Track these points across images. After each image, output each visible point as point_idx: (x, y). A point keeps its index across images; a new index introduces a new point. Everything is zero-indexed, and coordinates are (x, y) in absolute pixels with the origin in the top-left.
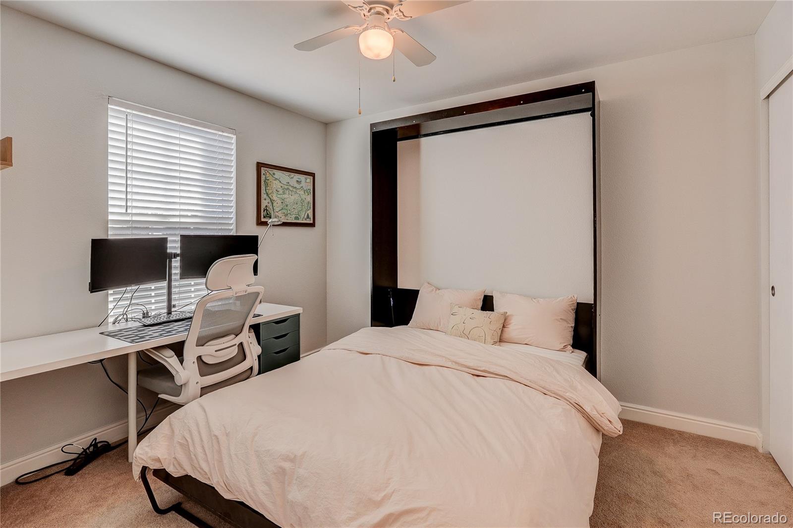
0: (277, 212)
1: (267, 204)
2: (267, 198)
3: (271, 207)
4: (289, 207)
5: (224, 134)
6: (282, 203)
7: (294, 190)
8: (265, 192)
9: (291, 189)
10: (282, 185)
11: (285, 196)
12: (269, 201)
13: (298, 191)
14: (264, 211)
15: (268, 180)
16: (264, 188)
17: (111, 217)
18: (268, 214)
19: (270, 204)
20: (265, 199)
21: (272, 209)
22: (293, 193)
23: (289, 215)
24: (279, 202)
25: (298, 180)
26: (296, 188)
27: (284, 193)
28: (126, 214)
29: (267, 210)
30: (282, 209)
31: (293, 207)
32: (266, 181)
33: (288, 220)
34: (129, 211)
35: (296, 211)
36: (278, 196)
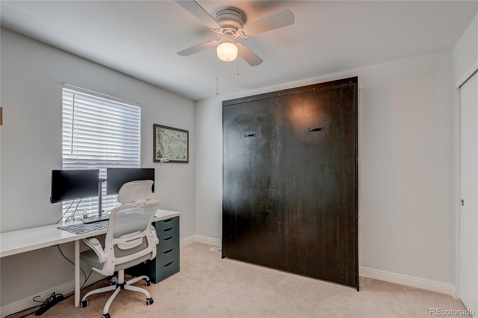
0: (166, 154)
1: (160, 149)
2: (160, 145)
3: (162, 151)
4: (173, 152)
5: (134, 107)
6: (169, 148)
7: (176, 141)
8: (158, 142)
9: (174, 140)
10: (169, 138)
11: (171, 145)
12: (161, 147)
13: (178, 142)
14: (158, 153)
15: (161, 135)
16: (158, 139)
17: (64, 157)
18: (160, 155)
19: (162, 149)
20: (158, 147)
21: (163, 153)
22: (175, 143)
23: (173, 156)
24: (167, 148)
25: (178, 135)
26: (177, 139)
27: (170, 143)
28: (74, 155)
30: (169, 152)
31: (176, 151)
32: (159, 135)
33: (172, 159)
35: (177, 153)
36: (167, 144)
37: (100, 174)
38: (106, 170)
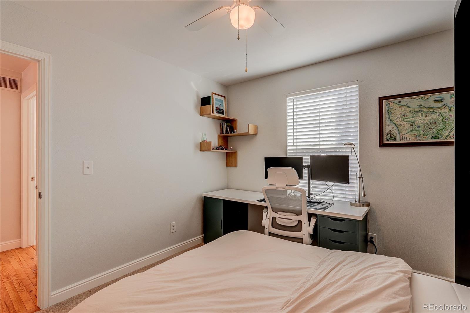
0: (404, 134)
1: (391, 129)
2: (391, 124)
3: (396, 131)
4: (422, 128)
6: (412, 125)
7: (432, 110)
8: (388, 119)
9: (425, 110)
10: (412, 109)
11: (417, 118)
12: (394, 126)
13: (437, 111)
14: (387, 135)
15: (393, 108)
16: (387, 116)
17: (288, 148)
18: (391, 137)
19: (395, 128)
20: (389, 125)
21: (397, 133)
22: (429, 114)
23: (422, 136)
24: (408, 125)
25: (436, 99)
26: (433, 108)
27: (414, 116)
28: (293, 146)
29: (391, 134)
30: (412, 131)
31: (430, 127)
32: (390, 110)
33: (420, 140)
34: (295, 144)
35: (435, 131)
36: (405, 120)
37: (304, 161)
38: (309, 157)
